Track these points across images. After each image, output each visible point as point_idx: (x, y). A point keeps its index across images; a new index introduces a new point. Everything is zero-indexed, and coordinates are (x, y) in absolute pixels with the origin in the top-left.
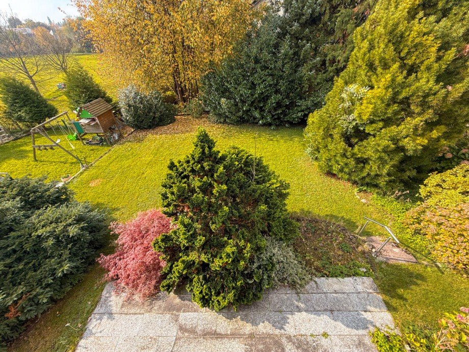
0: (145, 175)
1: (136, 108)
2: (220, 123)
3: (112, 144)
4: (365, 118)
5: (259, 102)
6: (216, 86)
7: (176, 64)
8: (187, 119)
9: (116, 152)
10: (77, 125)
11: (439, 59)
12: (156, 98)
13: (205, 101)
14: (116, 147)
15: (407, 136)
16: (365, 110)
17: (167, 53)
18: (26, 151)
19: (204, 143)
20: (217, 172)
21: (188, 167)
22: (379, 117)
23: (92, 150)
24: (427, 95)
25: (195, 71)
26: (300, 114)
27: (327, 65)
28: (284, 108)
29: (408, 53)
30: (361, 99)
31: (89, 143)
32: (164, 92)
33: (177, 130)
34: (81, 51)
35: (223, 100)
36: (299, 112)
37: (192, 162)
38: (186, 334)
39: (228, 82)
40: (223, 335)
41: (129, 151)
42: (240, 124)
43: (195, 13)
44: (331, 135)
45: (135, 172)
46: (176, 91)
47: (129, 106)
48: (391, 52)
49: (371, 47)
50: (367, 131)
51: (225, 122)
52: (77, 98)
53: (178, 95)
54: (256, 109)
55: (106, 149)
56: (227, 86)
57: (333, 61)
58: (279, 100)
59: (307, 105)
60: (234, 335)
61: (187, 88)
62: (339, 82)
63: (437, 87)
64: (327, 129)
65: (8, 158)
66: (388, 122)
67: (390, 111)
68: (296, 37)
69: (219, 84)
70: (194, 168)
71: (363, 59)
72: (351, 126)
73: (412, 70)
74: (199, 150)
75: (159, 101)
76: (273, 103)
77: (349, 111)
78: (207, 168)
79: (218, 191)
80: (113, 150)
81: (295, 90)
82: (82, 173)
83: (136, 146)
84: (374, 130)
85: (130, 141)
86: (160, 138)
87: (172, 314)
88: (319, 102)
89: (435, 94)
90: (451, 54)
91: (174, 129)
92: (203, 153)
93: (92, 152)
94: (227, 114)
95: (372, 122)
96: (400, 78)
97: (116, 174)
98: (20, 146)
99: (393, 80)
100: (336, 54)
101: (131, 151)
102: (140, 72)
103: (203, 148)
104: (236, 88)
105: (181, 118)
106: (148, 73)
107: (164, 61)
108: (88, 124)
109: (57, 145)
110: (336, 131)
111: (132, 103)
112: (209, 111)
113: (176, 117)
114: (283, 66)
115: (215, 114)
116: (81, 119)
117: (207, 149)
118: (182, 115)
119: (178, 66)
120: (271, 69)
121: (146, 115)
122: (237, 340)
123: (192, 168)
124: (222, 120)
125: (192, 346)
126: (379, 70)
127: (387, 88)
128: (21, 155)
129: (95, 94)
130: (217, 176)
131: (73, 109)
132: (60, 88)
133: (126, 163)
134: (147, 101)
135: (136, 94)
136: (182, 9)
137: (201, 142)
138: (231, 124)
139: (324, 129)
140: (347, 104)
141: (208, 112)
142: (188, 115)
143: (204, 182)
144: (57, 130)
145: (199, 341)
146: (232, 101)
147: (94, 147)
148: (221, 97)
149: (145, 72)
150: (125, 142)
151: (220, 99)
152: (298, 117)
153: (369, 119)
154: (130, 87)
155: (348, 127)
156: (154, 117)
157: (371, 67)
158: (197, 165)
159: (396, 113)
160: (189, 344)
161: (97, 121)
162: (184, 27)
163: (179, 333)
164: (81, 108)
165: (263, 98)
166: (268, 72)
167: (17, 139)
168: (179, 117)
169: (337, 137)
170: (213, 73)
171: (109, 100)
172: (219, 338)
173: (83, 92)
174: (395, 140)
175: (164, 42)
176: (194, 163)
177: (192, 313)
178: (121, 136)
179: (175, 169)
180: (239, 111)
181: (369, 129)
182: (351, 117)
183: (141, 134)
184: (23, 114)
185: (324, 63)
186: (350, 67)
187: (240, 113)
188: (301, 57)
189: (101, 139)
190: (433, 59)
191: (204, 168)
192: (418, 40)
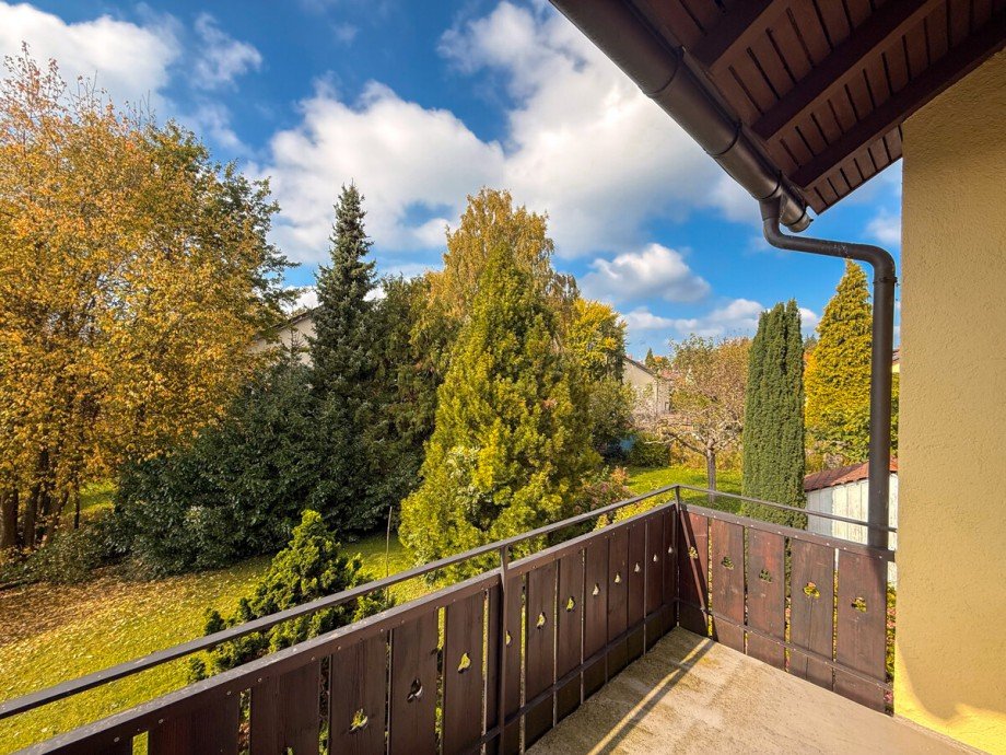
4: (489, 483)
5: (287, 501)
11: (531, 413)
15: (541, 497)
16: (485, 475)
22: (504, 479)
24: (538, 448)
26: (375, 510)
27: (399, 429)
28: (342, 506)
29: (503, 408)
30: (475, 461)
36: (372, 505)
39: (207, 471)
42: (234, 563)
44: (452, 523)
48: (487, 409)
49: (464, 404)
50: (496, 503)
54: (280, 517)
56: (205, 480)
57: (406, 424)
58: (333, 490)
59: (386, 492)
62: (433, 447)
63: (541, 438)
64: (443, 514)
66: (516, 484)
67: (512, 470)
68: (342, 395)
71: (460, 416)
72: (475, 501)
73: (514, 424)
76: (321, 498)
77: (465, 482)
81: (357, 471)
84: (504, 498)
88: (403, 484)
89: (543, 445)
90: (537, 409)
94: (201, 543)
95: (498, 489)
96: (507, 433)
99: (502, 435)
100: (408, 415)
110: (457, 513)
114: (330, 434)
120: (309, 440)
124: (178, 565)
126: (482, 427)
127: (499, 445)
138: (209, 567)
139: (438, 515)
140: (459, 473)
142: (33, 582)
146: (219, 510)
148: (188, 505)
152: (372, 517)
153: (493, 485)
155: (471, 503)
157: (472, 424)
159: (518, 472)
165: (295, 493)
166: (305, 445)
169: (461, 522)
174: (532, 504)
180: (235, 530)
181: (498, 499)
182: (471, 488)
185: (392, 427)
186: (440, 428)
187: (241, 534)
188: (356, 421)
190: (526, 413)
192: (506, 397)
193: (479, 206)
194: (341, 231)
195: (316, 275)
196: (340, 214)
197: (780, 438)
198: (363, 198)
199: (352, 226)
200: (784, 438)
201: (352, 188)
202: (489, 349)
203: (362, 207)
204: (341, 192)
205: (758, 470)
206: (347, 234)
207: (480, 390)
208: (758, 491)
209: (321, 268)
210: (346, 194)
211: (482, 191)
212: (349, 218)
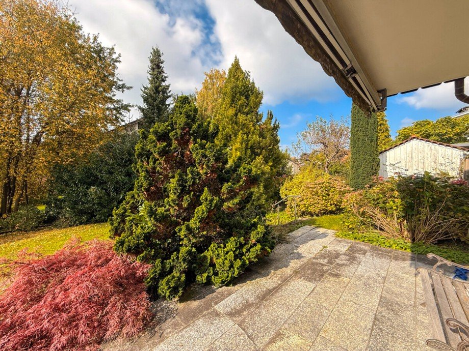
24: (259, 143)
29: (242, 128)
35: (93, 188)
38: (245, 313)
40: (277, 287)
48: (236, 128)
60: (285, 281)
63: (261, 139)
67: (248, 155)
87: (205, 315)
96: (245, 137)
99: (243, 139)
122: (291, 281)
125: (264, 312)
127: (242, 143)
145: (264, 306)
159: (251, 155)
160: (259, 316)
163: (235, 319)
172: (278, 290)
174: (257, 168)
177: (230, 297)
190: (253, 129)
192: (243, 122)
193: (211, 77)
194: (153, 69)
195: (141, 90)
196: (152, 61)
197: (368, 125)
198: (162, 54)
199: (159, 67)
200: (370, 124)
201: (157, 49)
202: (233, 105)
203: (162, 58)
204: (152, 51)
205: (358, 141)
206: (156, 70)
207: (231, 120)
208: (359, 150)
209: (144, 87)
210: (154, 51)
211: (212, 71)
212: (156, 63)
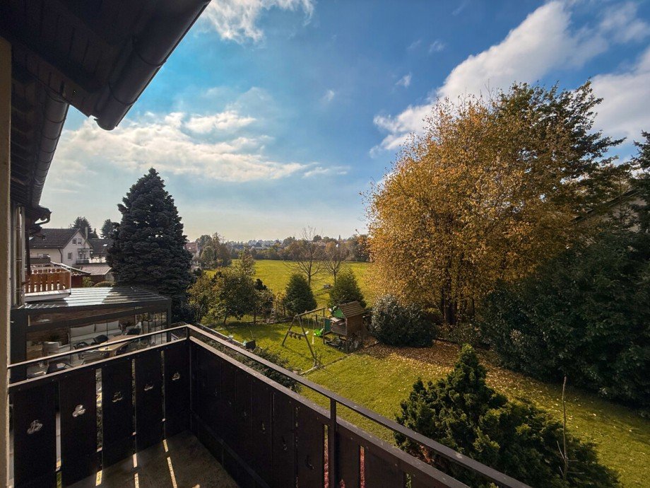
0: (375, 403)
1: (388, 318)
2: (509, 368)
3: (349, 351)
6: (504, 312)
7: (448, 278)
8: (451, 348)
9: (351, 361)
10: (327, 321)
12: (414, 312)
13: (484, 329)
14: (353, 356)
17: (439, 267)
18: (279, 335)
19: (469, 366)
20: (484, 415)
21: (441, 392)
23: (329, 351)
25: (473, 288)
31: (329, 344)
32: (426, 307)
33: (432, 358)
34: (353, 260)
35: (515, 333)
37: (448, 387)
39: (527, 309)
41: (365, 366)
42: (551, 382)
43: (482, 233)
45: (363, 394)
46: (442, 310)
47: (382, 314)
51: (517, 369)
52: (337, 298)
53: (443, 313)
55: (342, 355)
56: (525, 315)
61: (458, 307)
65: (266, 336)
69: (510, 309)
70: (450, 396)
74: (461, 372)
75: (417, 316)
78: (469, 402)
79: (481, 444)
80: (348, 357)
82: (312, 372)
83: (375, 362)
85: (369, 354)
86: (407, 362)
91: (428, 356)
92: (466, 378)
93: (328, 353)
94: (523, 356)
97: (343, 386)
98: (279, 329)
101: (367, 366)
102: (404, 283)
103: (466, 371)
104: (542, 320)
105: (442, 345)
106: (412, 284)
107: (434, 274)
108: (337, 323)
109: (305, 336)
111: (386, 311)
112: (489, 345)
113: (434, 341)
115: (499, 352)
116: (333, 316)
117: (472, 374)
118: (443, 340)
119: (450, 280)
121: (397, 329)
123: (447, 395)
124: (512, 364)
128: (275, 337)
129: (353, 297)
130: (483, 420)
131: (329, 307)
132: (325, 288)
133: (358, 378)
134: (403, 313)
135: (394, 303)
136: (467, 229)
137: (466, 363)
138: (531, 375)
141: (487, 347)
142: (454, 343)
143: (461, 421)
144: (310, 324)
146: (535, 338)
147: (331, 349)
148: (512, 328)
149: (410, 283)
150: (364, 353)
151: (510, 332)
154: (389, 295)
156: (406, 333)
158: (455, 393)
161: (346, 323)
162: (465, 244)
164: (338, 307)
167: (279, 322)
168: (438, 342)
170: (502, 294)
171: (364, 305)
173: (344, 293)
175: (439, 257)
176: (451, 389)
178: (361, 346)
179: (422, 391)
180: (549, 357)
183: (383, 350)
184: (293, 304)
187: (553, 362)
189: (341, 343)
191: (464, 401)
